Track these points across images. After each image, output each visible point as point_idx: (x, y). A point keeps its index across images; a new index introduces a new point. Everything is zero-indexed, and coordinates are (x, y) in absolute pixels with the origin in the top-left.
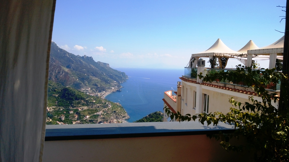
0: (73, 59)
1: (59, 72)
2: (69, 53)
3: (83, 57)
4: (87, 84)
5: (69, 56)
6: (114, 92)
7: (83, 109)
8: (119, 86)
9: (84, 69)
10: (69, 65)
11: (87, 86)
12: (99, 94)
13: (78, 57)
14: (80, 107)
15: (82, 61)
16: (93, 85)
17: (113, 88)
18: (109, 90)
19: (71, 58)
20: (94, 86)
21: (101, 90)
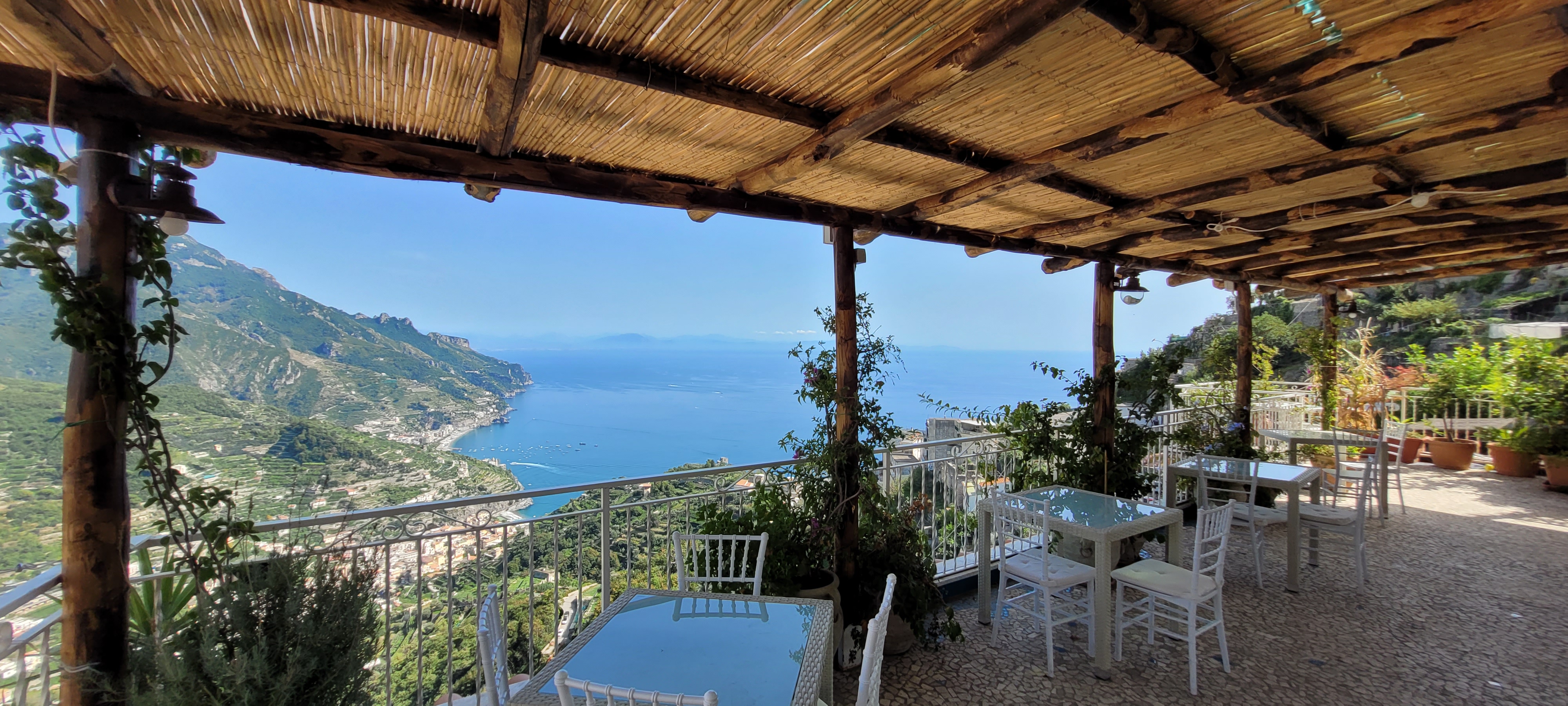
0: (337, 325)
1: (281, 371)
2: (321, 308)
3: (377, 320)
4: (390, 407)
5: (322, 318)
6: (482, 427)
7: (364, 489)
8: (500, 407)
9: (377, 356)
10: (323, 346)
11: (389, 411)
12: (431, 436)
13: (359, 320)
14: (353, 482)
15: (371, 331)
16: (413, 406)
17: (481, 414)
18: (468, 421)
19: (332, 321)
20: (415, 409)
21: (440, 420)
